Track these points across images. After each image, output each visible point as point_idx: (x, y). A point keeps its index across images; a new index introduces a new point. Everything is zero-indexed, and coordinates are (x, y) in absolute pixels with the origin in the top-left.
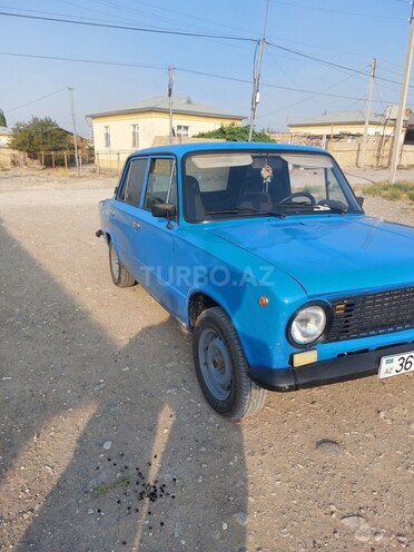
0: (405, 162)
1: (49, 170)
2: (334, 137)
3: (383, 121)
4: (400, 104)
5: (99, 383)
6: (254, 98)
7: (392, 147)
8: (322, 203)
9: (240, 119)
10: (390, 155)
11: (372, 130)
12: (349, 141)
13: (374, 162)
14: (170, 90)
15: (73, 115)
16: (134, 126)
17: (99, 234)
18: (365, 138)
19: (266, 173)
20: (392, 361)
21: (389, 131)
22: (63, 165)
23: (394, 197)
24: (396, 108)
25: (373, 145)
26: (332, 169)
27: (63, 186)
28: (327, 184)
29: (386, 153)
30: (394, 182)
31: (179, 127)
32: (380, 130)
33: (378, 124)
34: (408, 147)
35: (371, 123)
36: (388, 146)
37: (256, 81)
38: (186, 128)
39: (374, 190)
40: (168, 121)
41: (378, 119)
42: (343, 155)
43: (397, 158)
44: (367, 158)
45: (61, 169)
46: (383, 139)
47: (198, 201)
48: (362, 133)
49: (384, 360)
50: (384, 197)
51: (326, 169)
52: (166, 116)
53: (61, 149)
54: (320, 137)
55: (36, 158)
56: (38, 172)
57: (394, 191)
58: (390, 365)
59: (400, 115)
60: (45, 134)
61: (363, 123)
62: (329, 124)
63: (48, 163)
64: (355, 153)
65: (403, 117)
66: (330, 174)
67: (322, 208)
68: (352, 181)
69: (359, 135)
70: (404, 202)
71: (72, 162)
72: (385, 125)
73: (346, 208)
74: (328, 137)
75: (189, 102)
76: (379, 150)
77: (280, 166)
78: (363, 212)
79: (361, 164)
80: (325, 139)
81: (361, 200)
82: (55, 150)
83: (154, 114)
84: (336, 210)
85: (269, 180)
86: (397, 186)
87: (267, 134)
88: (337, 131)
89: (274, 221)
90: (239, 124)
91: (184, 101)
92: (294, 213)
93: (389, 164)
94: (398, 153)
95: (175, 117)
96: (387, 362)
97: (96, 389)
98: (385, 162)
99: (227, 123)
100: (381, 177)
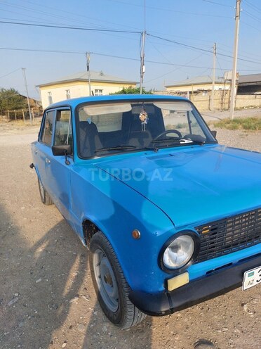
0: (238, 106)
1: (13, 122)
2: (194, 93)
3: (223, 81)
4: (233, 70)
5: (14, 297)
6: (142, 69)
7: (230, 97)
8: (186, 138)
9: (135, 84)
10: (229, 102)
11: (217, 87)
12: (204, 94)
13: (219, 106)
14: (88, 67)
15: (26, 86)
16: (67, 91)
17: (32, 166)
18: (213, 92)
19: (143, 117)
20: (253, 274)
21: (227, 87)
22: (22, 118)
23: (234, 128)
24: (230, 73)
25: (218, 96)
26: (192, 111)
27: (20, 132)
28: (190, 122)
29: (227, 101)
30: (233, 118)
31: (96, 90)
32: (221, 86)
33: (221, 83)
34: (239, 96)
35: (216, 83)
36: (227, 96)
37: (142, 59)
38: (101, 91)
39: (221, 124)
40: (88, 87)
41: (220, 80)
42: (200, 103)
43: (234, 104)
44: (215, 104)
45: (21, 121)
46: (224, 92)
47: (97, 140)
48: (211, 89)
49: (246, 274)
50: (228, 128)
51: (188, 112)
52: (87, 83)
53: (21, 108)
54: (186, 93)
55: (4, 114)
56: (5, 124)
57: (234, 124)
58: (251, 278)
59: (233, 77)
60: (10, 99)
61: (211, 83)
62: (190, 85)
63: (12, 118)
64: (208, 101)
65: (235, 78)
66: (191, 115)
67: (186, 142)
68: (207, 119)
69: (209, 91)
70: (240, 131)
71: (27, 116)
72: (225, 83)
73: (204, 141)
74: (190, 92)
75: (102, 74)
76: (222, 99)
77: (153, 111)
78: (216, 142)
79: (212, 108)
80: (188, 94)
81: (214, 133)
82: (16, 109)
83: (79, 83)
84: (197, 142)
85: (145, 122)
86: (235, 121)
87: (152, 92)
88: (195, 88)
89: (150, 154)
90: (134, 87)
91: (99, 74)
92: (165, 147)
93: (229, 107)
94: (234, 100)
95: (92, 84)
96: (249, 275)
97: (10, 303)
98: (226, 106)
99: (127, 87)
100: (225, 116)
